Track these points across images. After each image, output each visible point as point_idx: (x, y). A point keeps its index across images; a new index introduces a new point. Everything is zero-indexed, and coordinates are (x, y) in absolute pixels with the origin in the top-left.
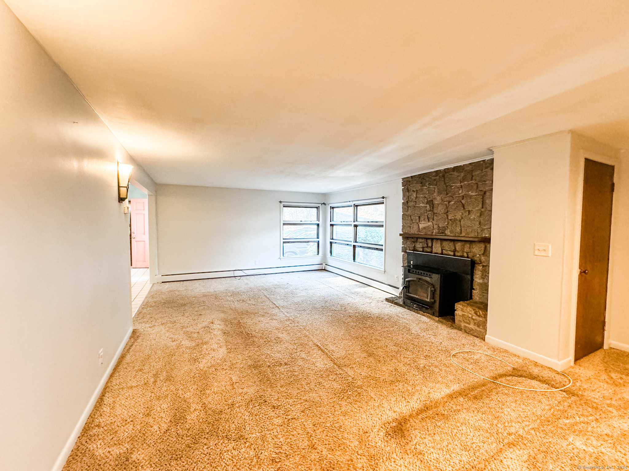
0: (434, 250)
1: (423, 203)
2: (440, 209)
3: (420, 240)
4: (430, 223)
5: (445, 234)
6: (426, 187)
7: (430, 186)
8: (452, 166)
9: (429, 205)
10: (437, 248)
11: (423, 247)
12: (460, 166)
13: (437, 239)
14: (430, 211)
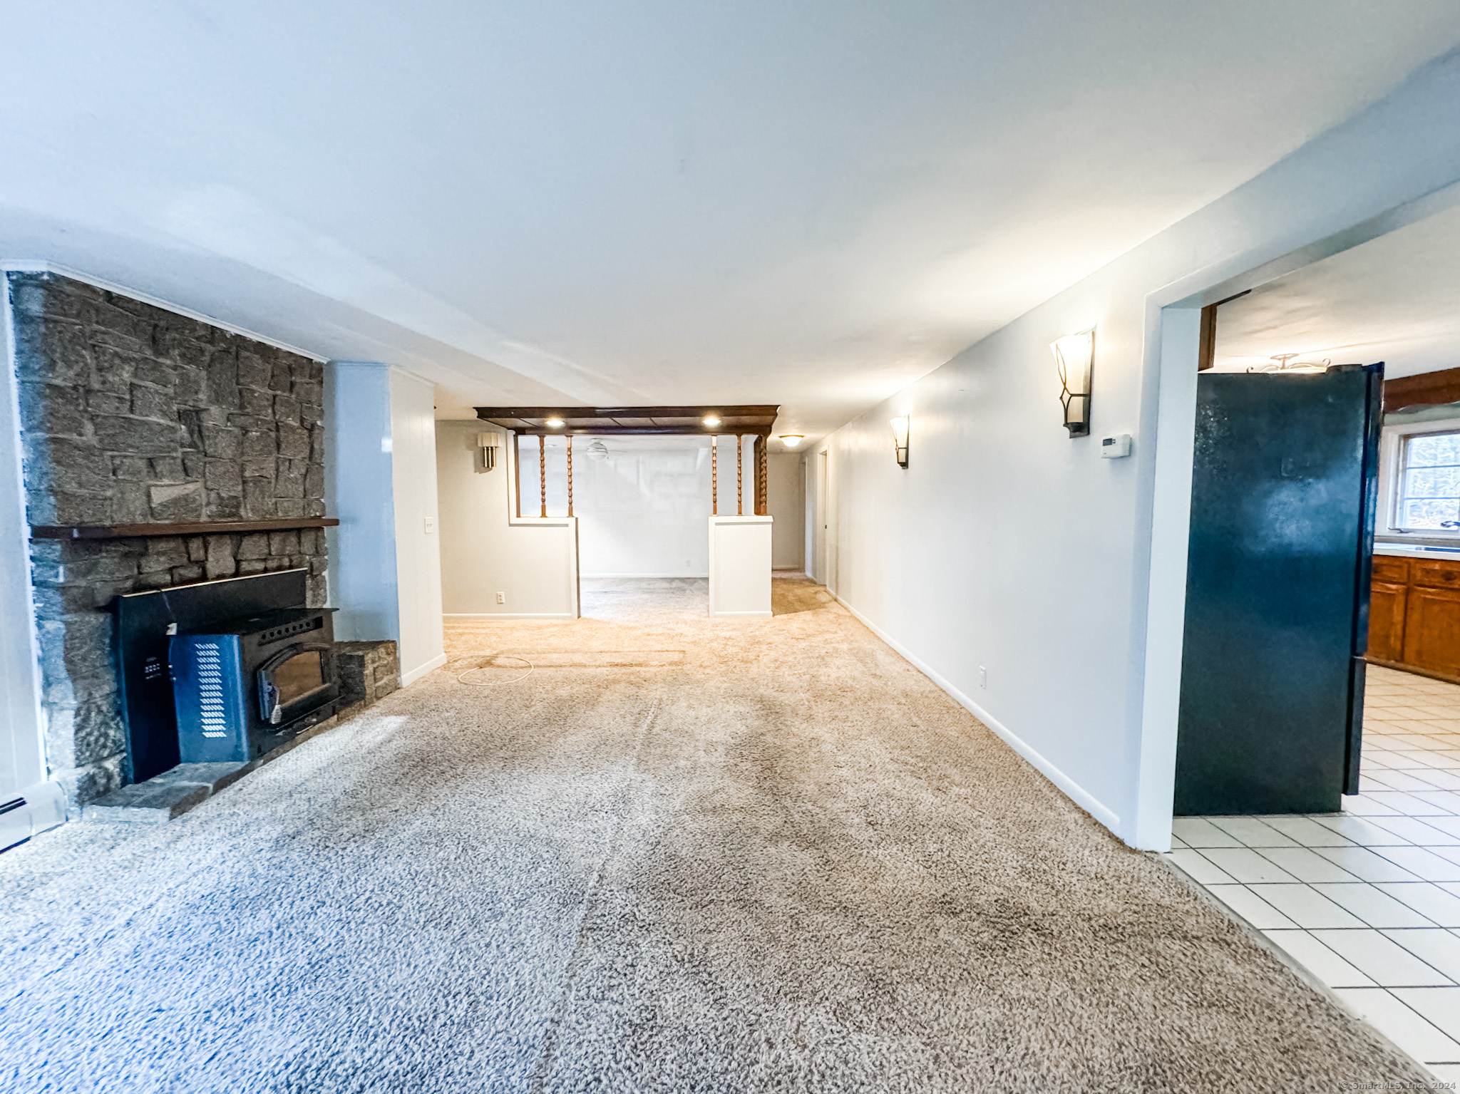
0: (213, 568)
1: (164, 414)
2: (223, 446)
3: (162, 546)
4: (191, 487)
5: (241, 517)
6: (168, 362)
7: (188, 364)
8: (254, 337)
9: (189, 427)
10: (220, 560)
11: (171, 570)
12: (270, 348)
13: (221, 534)
14: (190, 446)
